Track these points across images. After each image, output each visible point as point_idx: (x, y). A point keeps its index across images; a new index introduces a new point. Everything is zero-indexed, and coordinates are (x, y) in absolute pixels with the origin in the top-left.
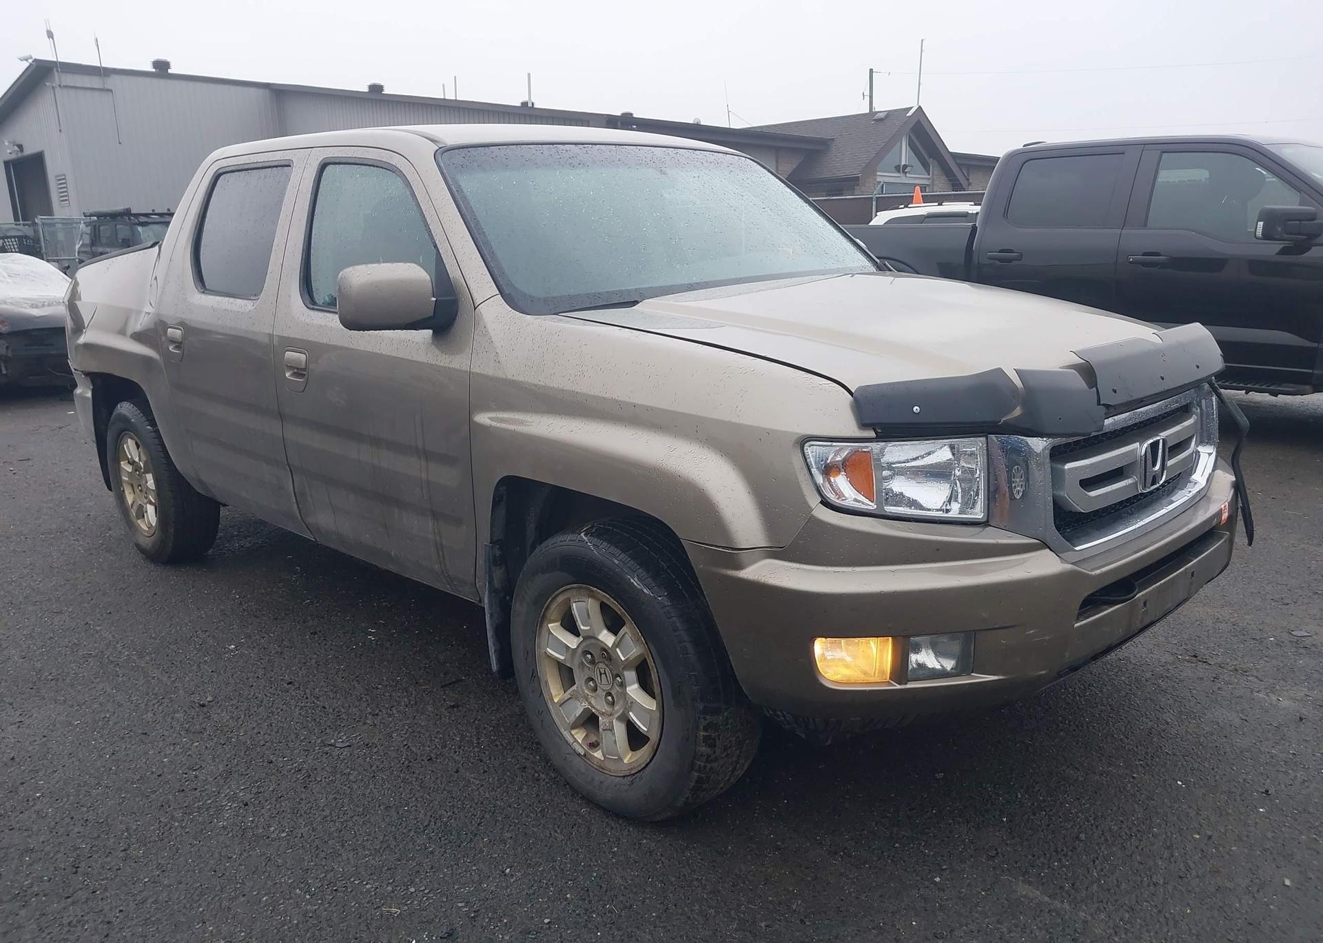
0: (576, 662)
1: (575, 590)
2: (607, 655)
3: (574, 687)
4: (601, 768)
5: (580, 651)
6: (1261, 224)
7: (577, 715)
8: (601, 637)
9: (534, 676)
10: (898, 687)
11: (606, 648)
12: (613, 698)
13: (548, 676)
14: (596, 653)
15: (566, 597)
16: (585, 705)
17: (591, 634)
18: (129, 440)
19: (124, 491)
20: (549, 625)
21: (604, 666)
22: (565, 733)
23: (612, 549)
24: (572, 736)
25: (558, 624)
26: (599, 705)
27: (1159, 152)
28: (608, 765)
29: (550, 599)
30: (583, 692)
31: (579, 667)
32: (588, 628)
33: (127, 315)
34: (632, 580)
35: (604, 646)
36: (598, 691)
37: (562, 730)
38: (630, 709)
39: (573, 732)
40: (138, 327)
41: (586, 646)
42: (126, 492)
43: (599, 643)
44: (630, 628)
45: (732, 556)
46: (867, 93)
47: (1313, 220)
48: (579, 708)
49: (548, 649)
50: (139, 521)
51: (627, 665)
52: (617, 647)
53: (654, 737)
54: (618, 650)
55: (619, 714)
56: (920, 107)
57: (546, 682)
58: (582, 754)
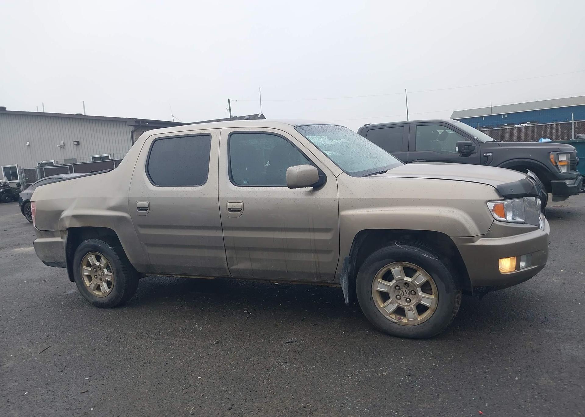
0: (392, 290)
1: (393, 265)
2: (407, 284)
3: (391, 299)
4: (406, 325)
5: (394, 286)
6: (457, 147)
7: (394, 309)
8: (405, 279)
9: (372, 299)
10: (518, 271)
11: (408, 282)
12: (409, 299)
13: (377, 299)
14: (401, 286)
15: (388, 268)
16: (397, 305)
17: (401, 279)
18: (92, 255)
19: (84, 279)
20: (378, 280)
21: (405, 289)
22: (388, 317)
23: (413, 247)
24: (391, 317)
25: (381, 279)
26: (402, 303)
27: (416, 126)
28: (410, 323)
29: (380, 270)
30: (395, 300)
31: (393, 292)
32: (400, 276)
33: (105, 199)
34: (425, 255)
35: (406, 282)
36: (402, 299)
37: (386, 316)
38: (421, 300)
39: (391, 316)
40: (113, 203)
41: (396, 284)
42: (85, 280)
43: (404, 281)
44: (421, 272)
45: (471, 239)
46: (228, 108)
47: (471, 145)
48: (394, 307)
49: (378, 289)
50: (94, 292)
51: (418, 286)
52: (415, 280)
53: (434, 307)
54: (415, 281)
55: (414, 304)
56: (262, 114)
57: (377, 301)
58: (397, 322)
